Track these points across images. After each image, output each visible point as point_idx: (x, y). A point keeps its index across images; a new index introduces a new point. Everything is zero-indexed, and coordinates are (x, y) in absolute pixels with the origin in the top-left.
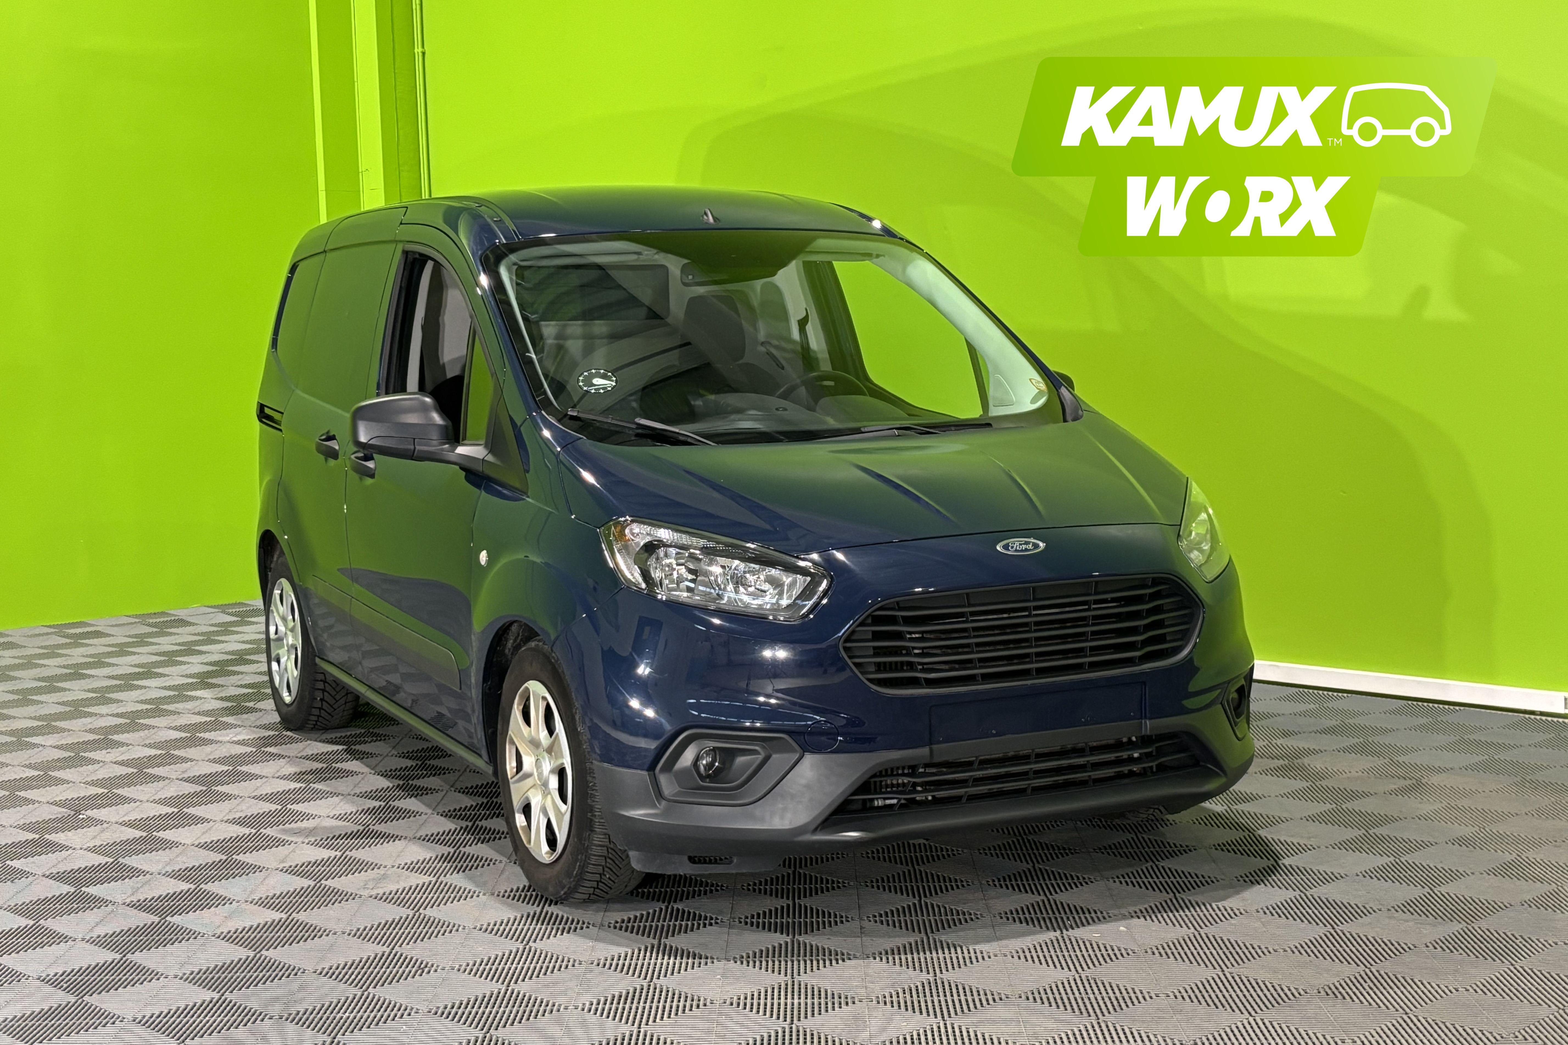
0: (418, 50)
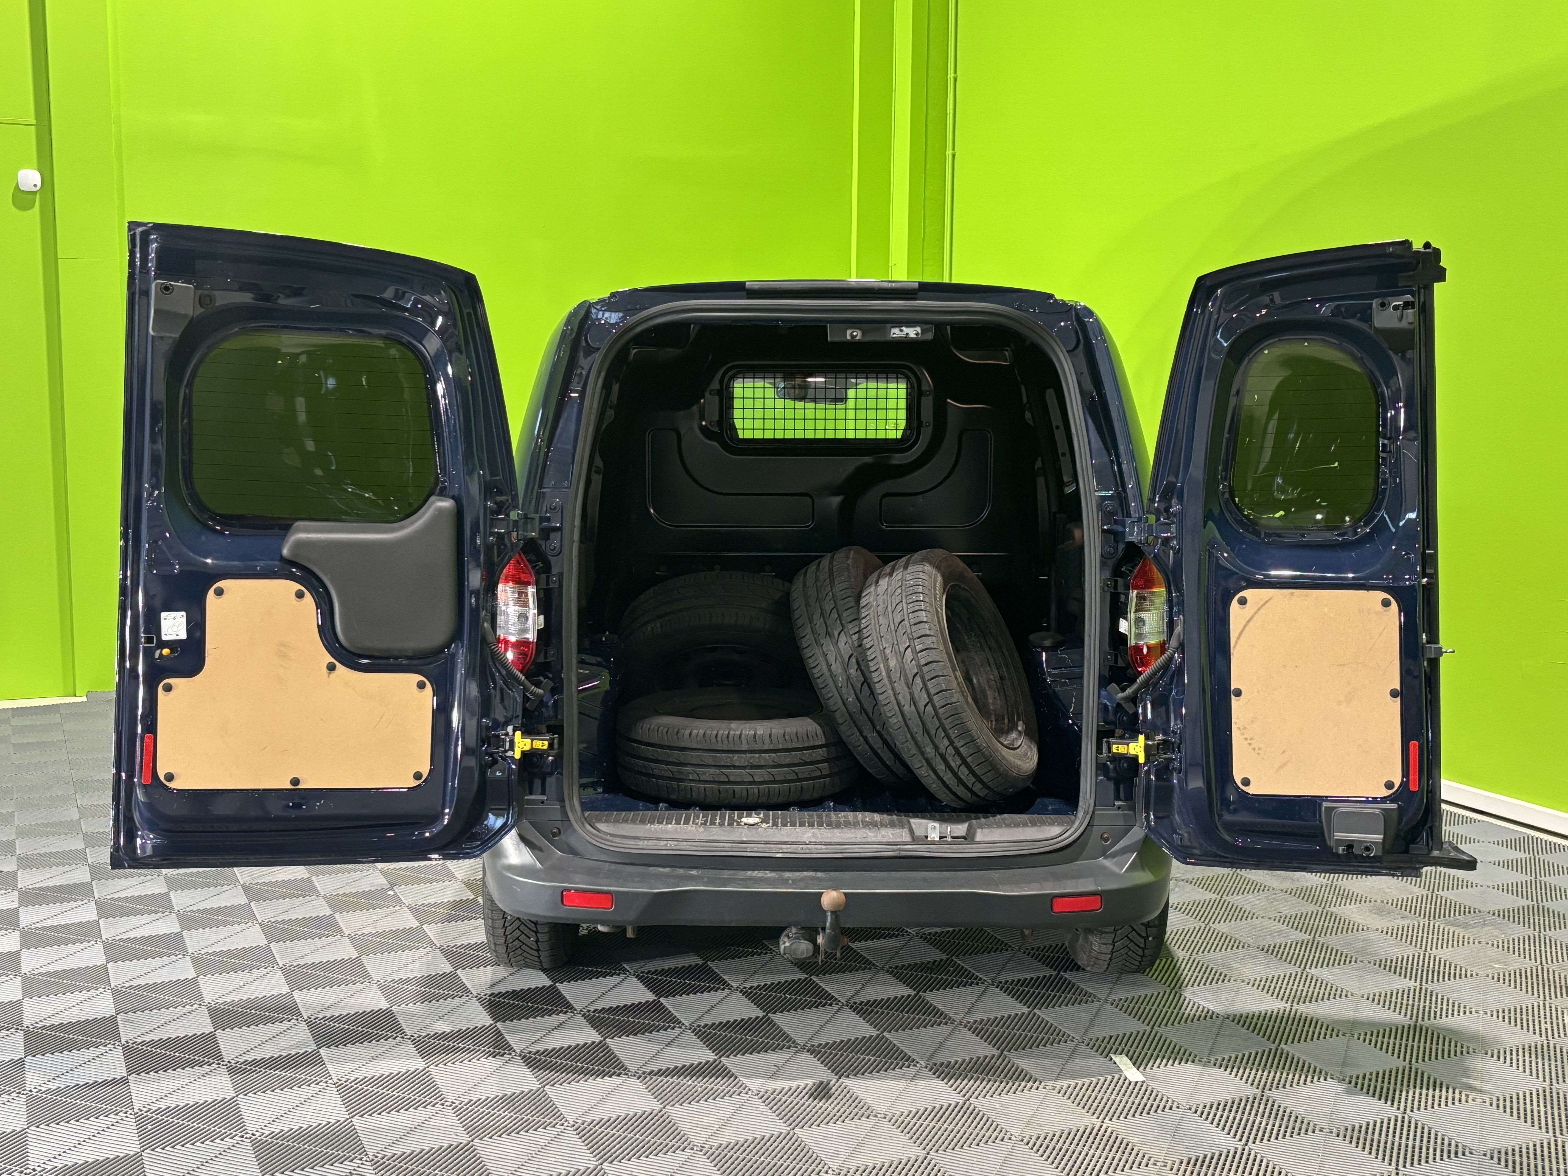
0: (949, 152)
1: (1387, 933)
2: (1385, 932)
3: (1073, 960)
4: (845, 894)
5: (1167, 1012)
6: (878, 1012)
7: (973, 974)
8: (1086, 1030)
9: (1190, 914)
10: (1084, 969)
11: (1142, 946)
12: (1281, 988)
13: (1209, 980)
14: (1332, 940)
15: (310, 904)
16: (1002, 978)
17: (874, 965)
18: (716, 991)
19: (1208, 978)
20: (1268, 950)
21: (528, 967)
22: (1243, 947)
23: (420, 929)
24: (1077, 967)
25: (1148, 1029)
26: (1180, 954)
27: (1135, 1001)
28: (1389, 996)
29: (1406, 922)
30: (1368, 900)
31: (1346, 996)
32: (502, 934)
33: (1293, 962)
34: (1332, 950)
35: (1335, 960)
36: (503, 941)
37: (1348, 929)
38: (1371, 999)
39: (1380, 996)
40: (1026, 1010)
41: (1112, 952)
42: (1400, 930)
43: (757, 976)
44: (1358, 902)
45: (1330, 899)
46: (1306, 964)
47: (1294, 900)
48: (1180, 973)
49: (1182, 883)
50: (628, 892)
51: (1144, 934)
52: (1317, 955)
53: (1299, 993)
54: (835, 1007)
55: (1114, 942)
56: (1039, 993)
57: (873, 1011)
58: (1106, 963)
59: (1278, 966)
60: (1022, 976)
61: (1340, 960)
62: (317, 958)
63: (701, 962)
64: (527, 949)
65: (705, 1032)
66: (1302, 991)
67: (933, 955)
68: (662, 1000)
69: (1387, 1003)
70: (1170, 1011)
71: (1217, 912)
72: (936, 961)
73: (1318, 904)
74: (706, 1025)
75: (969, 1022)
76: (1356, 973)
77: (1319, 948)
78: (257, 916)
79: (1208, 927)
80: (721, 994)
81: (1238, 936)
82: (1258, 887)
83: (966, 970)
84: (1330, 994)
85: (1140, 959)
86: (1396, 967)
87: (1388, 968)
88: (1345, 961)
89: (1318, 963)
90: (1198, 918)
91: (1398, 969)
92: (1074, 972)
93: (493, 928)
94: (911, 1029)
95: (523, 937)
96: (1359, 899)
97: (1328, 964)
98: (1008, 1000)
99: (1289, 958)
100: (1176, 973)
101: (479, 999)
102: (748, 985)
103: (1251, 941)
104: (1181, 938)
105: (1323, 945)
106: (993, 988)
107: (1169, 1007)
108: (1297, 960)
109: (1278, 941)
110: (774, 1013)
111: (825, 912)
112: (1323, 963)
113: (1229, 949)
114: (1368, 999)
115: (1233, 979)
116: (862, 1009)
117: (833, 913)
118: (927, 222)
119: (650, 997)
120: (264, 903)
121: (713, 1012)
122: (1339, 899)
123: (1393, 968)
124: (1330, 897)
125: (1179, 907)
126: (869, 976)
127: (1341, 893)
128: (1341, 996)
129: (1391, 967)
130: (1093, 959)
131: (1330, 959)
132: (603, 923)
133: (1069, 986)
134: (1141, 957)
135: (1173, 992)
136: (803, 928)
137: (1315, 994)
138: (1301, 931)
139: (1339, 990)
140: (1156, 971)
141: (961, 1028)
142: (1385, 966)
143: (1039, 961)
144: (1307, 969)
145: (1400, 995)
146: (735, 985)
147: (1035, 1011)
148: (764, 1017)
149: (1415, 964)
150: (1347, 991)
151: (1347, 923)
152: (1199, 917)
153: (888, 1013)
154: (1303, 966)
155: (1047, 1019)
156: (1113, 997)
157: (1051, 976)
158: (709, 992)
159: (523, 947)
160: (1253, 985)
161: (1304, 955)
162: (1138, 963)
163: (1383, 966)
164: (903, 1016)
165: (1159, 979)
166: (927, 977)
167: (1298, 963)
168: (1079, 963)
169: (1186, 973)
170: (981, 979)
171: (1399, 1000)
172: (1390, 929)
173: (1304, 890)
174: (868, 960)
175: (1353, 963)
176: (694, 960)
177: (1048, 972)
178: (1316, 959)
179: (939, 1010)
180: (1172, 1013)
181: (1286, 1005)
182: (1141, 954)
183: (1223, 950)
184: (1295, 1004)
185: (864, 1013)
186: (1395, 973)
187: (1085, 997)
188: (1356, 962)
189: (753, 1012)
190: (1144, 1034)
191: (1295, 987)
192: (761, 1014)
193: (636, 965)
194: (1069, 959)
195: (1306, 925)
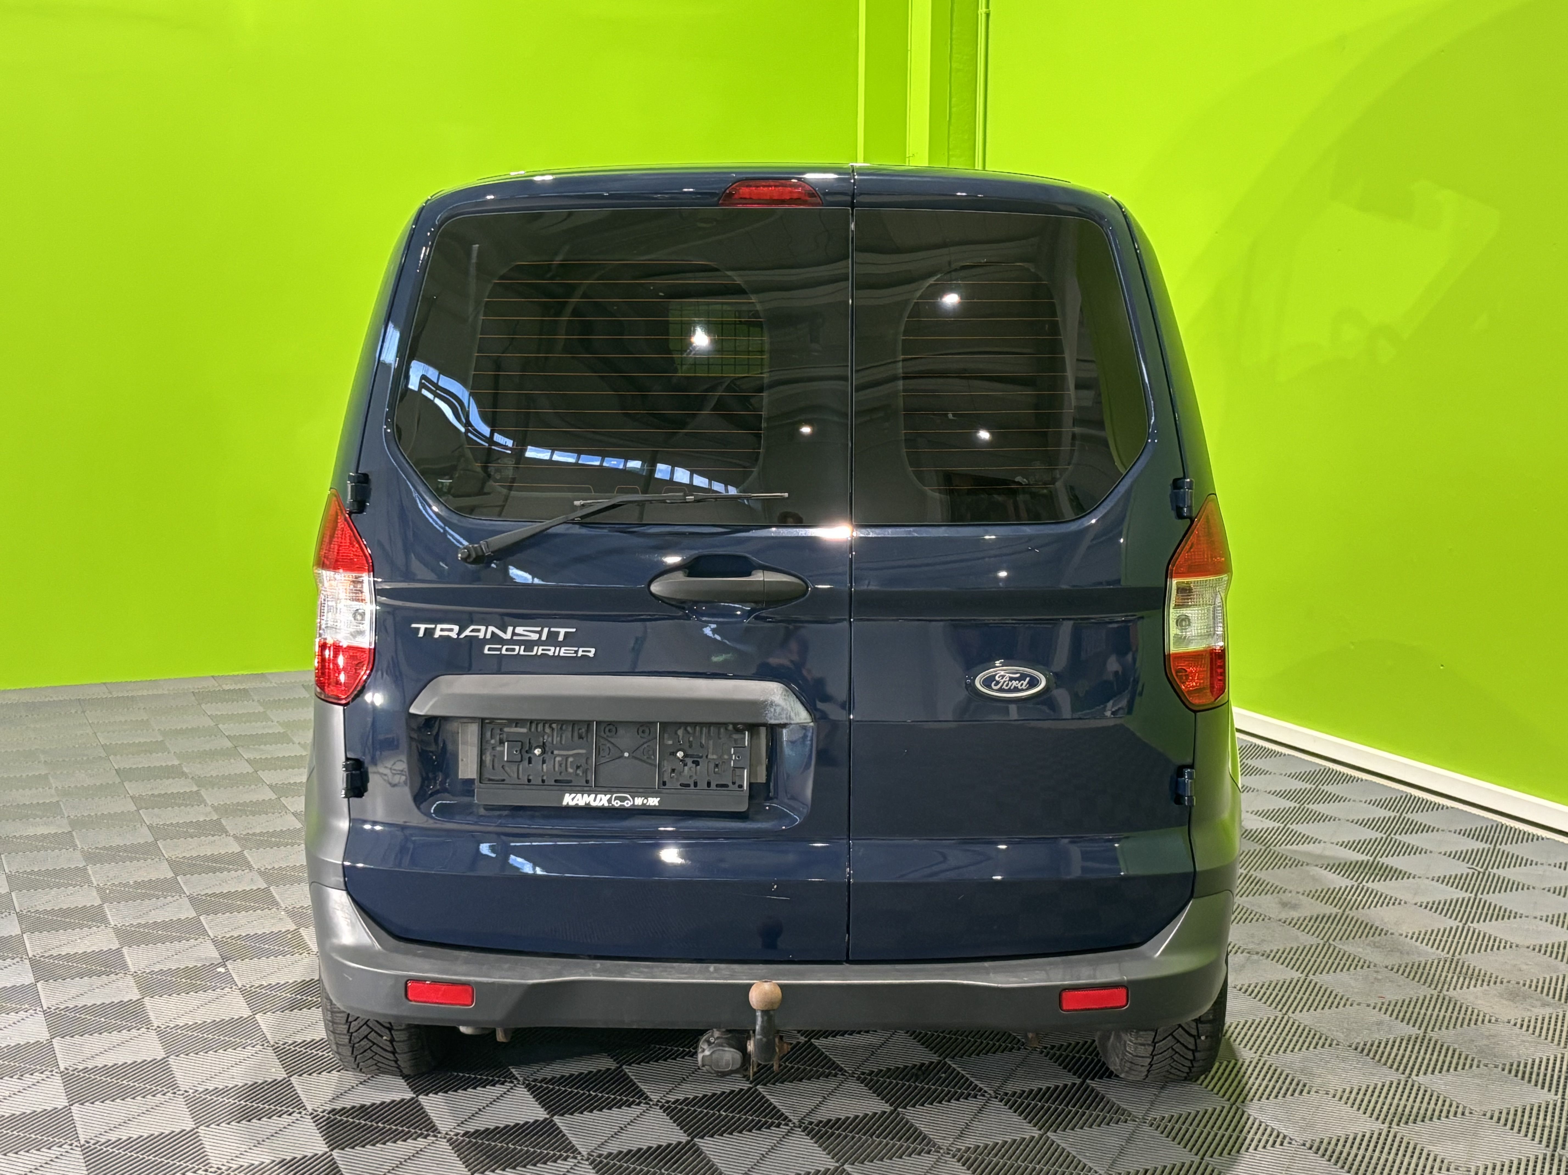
1: (1522, 1025)
2: (1518, 1025)
3: (1104, 1064)
4: (782, 986)
5: (1223, 1136)
6: (840, 1135)
7: (972, 1083)
8: (1114, 1162)
9: (1264, 1000)
10: (1117, 1076)
11: (1191, 1047)
12: (1377, 1102)
13: (1283, 1092)
14: (1447, 1036)
15: (114, 985)
16: (1010, 1088)
17: (841, 1069)
18: (629, 1106)
19: (1281, 1089)
20: (1364, 1050)
21: (384, 1073)
22: (1330, 1045)
23: (252, 1019)
24: (1108, 1074)
25: (1197, 1159)
26: (1247, 1054)
27: (1182, 1120)
28: (1519, 1114)
29: (1546, 1011)
30: (1499, 980)
31: (1463, 1114)
32: (345, 1032)
33: (1395, 1066)
34: (1448, 1050)
35: (1451, 1063)
36: (347, 1041)
37: (1470, 1020)
38: (1495, 1118)
39: (1508, 1114)
40: (1036, 1133)
41: (1153, 1056)
42: (1539, 1022)
43: (684, 1086)
44: (1485, 983)
45: (1448, 979)
46: (1413, 1068)
47: (1402, 980)
48: (1244, 1081)
49: (1255, 957)
50: (493, 983)
51: (1194, 1032)
52: (1428, 1056)
53: (1400, 1109)
54: (784, 1129)
55: (1154, 1043)
56: (1056, 1109)
57: (833, 1134)
58: (1145, 1070)
59: (1375, 1071)
60: (1035, 1085)
61: (1457, 1064)
62: (109, 1059)
63: (613, 1065)
64: (379, 1051)
65: (608, 1163)
66: (1405, 1106)
67: (924, 1056)
68: (556, 1119)
69: (1517, 1124)
70: (1227, 1134)
71: (1299, 997)
72: (923, 1064)
73: (1433, 987)
74: (610, 1154)
75: (959, 1150)
76: (1478, 1081)
77: (1431, 1046)
78: (43, 1001)
79: (1286, 1017)
80: (635, 1111)
81: (1325, 1031)
82: (1355, 962)
83: (963, 1076)
84: (1441, 1111)
85: (1189, 1064)
86: (1531, 1073)
87: (1520, 1075)
88: (1464, 1065)
89: (1428, 1067)
90: (1274, 1005)
91: (1534, 1076)
92: (1105, 1080)
93: (333, 1023)
94: (882, 1160)
95: (372, 1036)
96: (1487, 979)
97: (1441, 1069)
98: (1016, 1118)
99: (1390, 1061)
100: (1239, 1083)
101: (315, 1117)
102: (672, 1098)
103: (1340, 1036)
104: (1250, 1033)
105: (1436, 1042)
106: (996, 1102)
107: (1227, 1129)
108: (1400, 1063)
109: (1377, 1037)
110: (702, 1138)
111: (754, 1011)
112: (1434, 1068)
113: (1311, 1048)
114: (1491, 1118)
115: (1314, 1089)
116: (820, 1131)
117: (765, 1012)
118: (954, 100)
119: (541, 1114)
120: (57, 984)
121: (624, 1136)
122: (1461, 979)
123: (1527, 1075)
124: (1450, 976)
125: (1250, 990)
126: (834, 1085)
127: (1464, 970)
128: (1456, 1113)
129: (1524, 1073)
130: (1128, 1065)
131: (1444, 1062)
132: (466, 1023)
133: (1097, 1099)
134: (1191, 1061)
135: (1234, 1107)
136: (729, 1031)
137: (1422, 1111)
138: (1408, 1023)
139: (1454, 1105)
140: (1213, 1078)
141: (948, 1158)
142: (1517, 1072)
143: (1060, 1065)
144: (1413, 1076)
145: (1535, 1112)
146: (654, 1097)
147: (1049, 1134)
148: (688, 1143)
149: (1557, 1069)
150: (1465, 1107)
151: (1469, 1013)
152: (1277, 1003)
153: (853, 1138)
154: (1408, 1072)
155: (1063, 1145)
156: (1153, 1114)
157: (1074, 1084)
158: (620, 1107)
159: (374, 1048)
160: (1341, 1098)
161: (1410, 1057)
162: (1187, 1070)
163: (1513, 1072)
164: (873, 1142)
165: (1216, 1090)
166: (910, 1086)
167: (1402, 1068)
168: (1112, 1068)
169: (1254, 1082)
170: (981, 1089)
171: (1533, 1120)
172: (1526, 1020)
173: (1415, 967)
174: (834, 1063)
175: (1474, 1067)
176: (605, 1063)
177: (1071, 1079)
178: (1426, 1062)
179: (921, 1133)
180: (1231, 1137)
181: (1382, 1126)
182: (1191, 1058)
183: (1304, 1049)
184: (1394, 1125)
185: (821, 1138)
186: (1530, 1081)
187: (1116, 1115)
188: (1478, 1066)
189: (677, 1136)
190: (1191, 1166)
191: (1396, 1101)
192: (684, 1138)
193: (527, 1070)
194: (1099, 1061)
195: (1415, 1015)
